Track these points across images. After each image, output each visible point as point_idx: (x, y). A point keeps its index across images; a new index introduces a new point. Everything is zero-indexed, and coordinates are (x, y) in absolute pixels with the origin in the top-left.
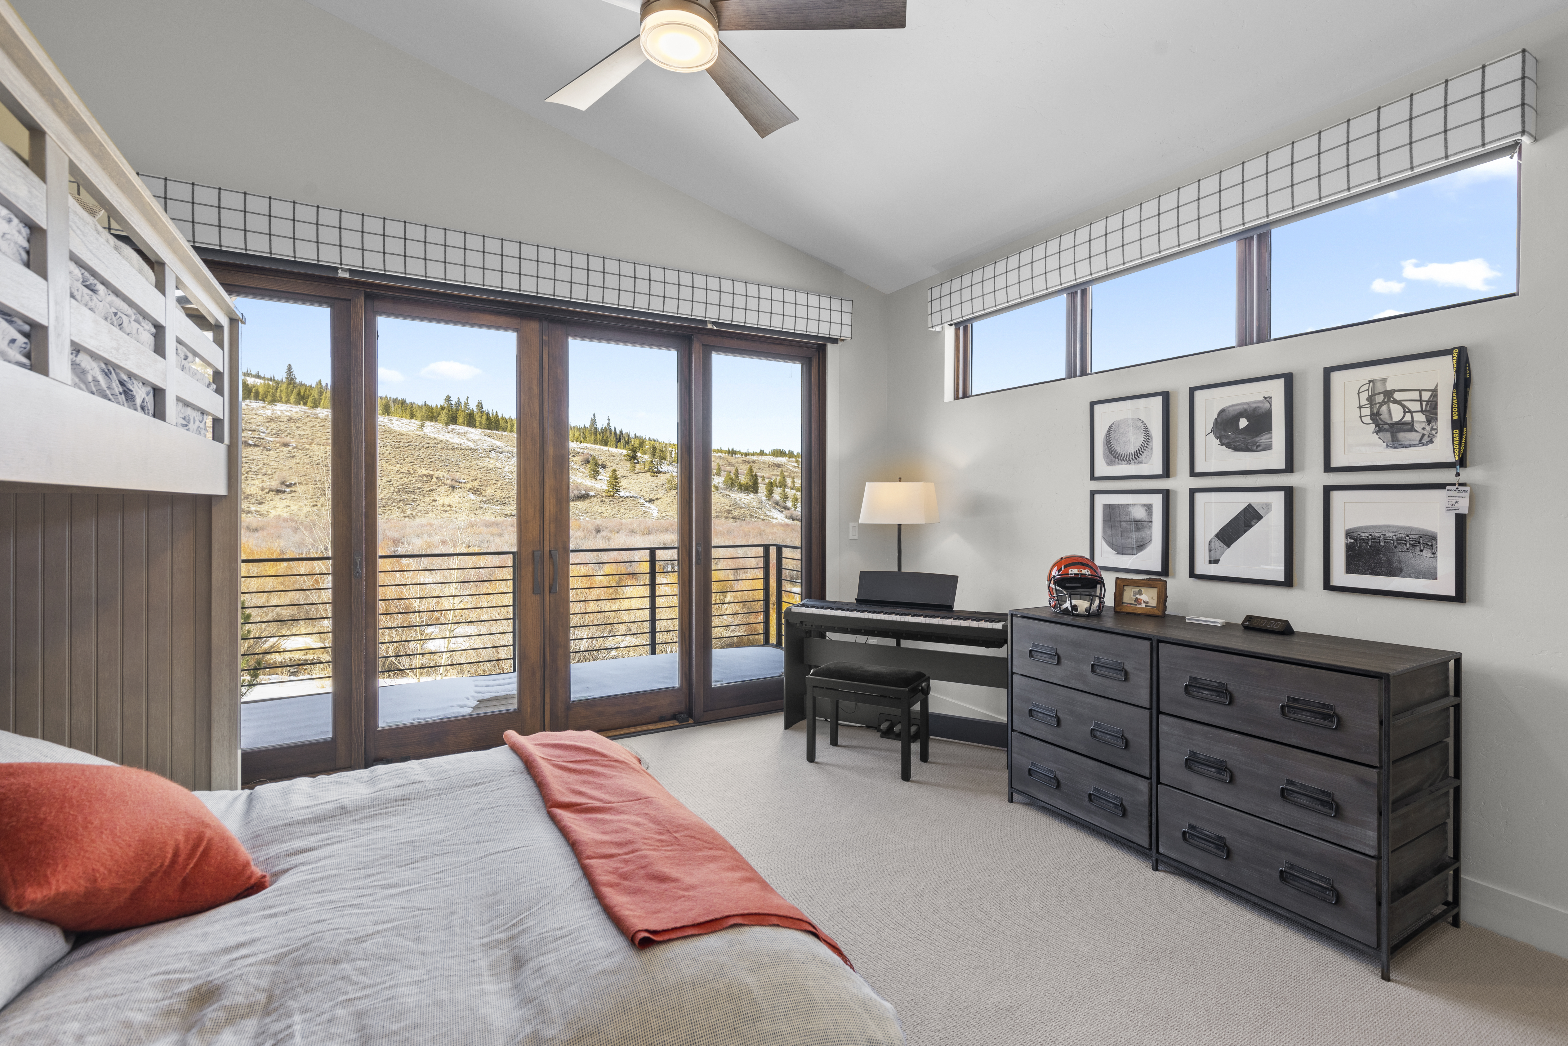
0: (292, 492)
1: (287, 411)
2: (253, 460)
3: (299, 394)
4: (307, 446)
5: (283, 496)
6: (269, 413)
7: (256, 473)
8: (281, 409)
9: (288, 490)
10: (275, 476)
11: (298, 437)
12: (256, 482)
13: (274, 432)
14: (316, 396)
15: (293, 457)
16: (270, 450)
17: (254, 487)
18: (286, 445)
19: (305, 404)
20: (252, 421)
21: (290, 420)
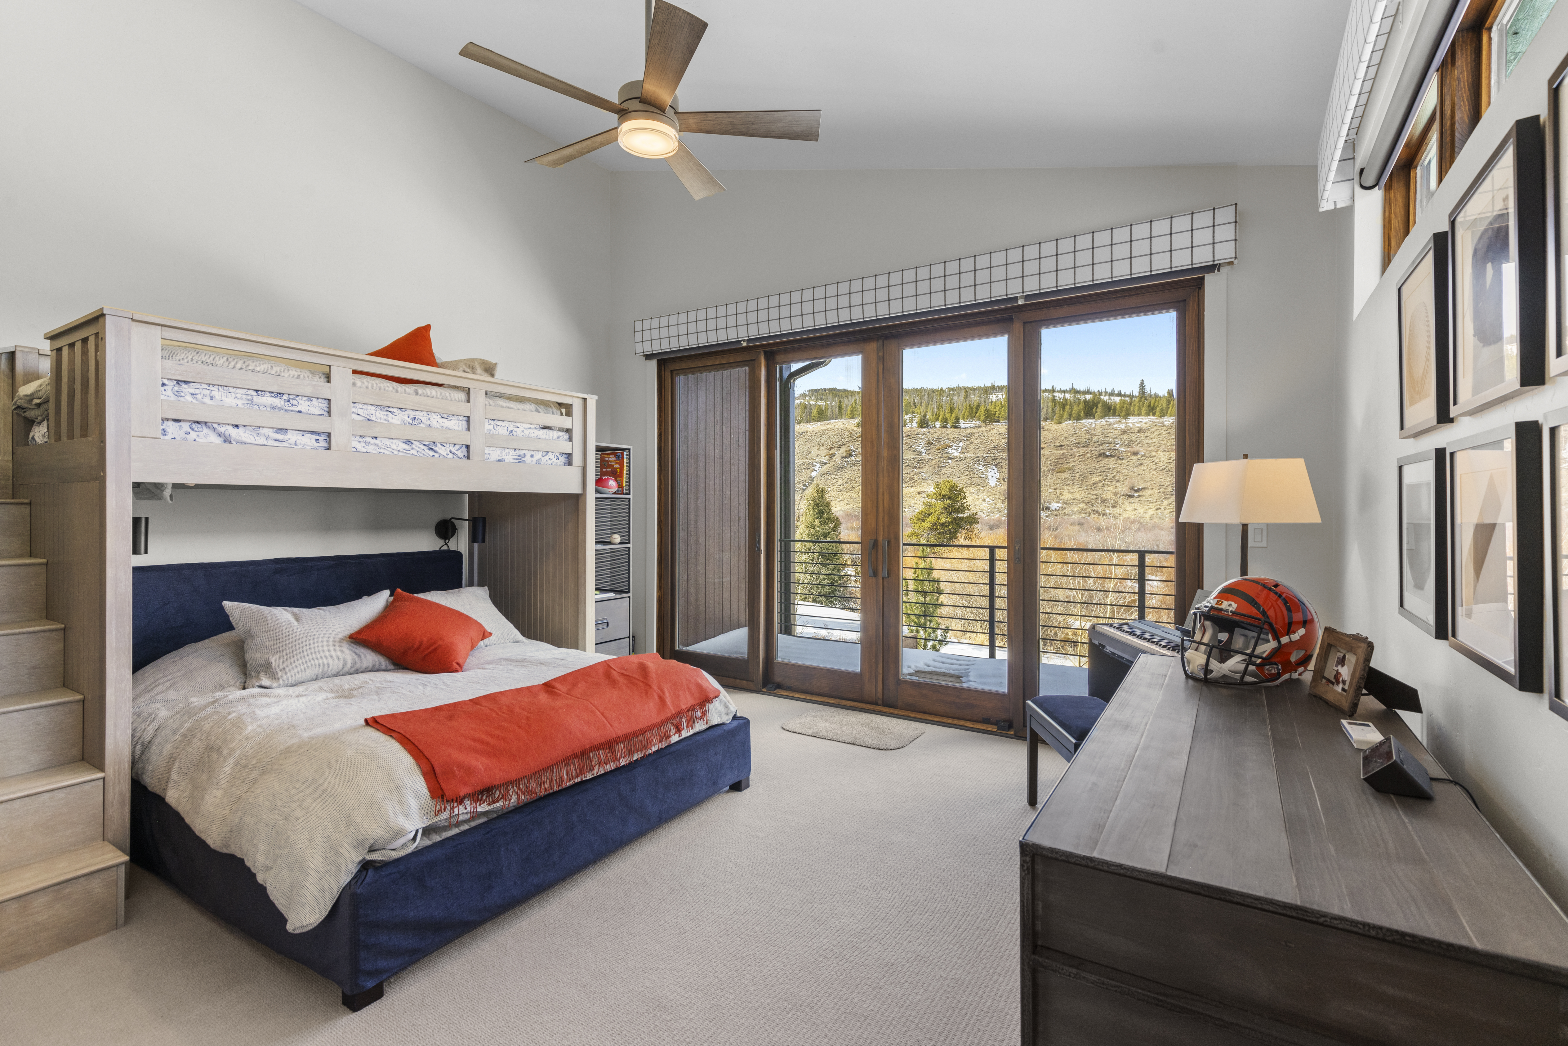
0: (1139, 496)
1: (1138, 423)
2: (1109, 469)
3: (1149, 406)
4: (1154, 454)
5: (1131, 500)
6: (1123, 426)
7: (1111, 480)
8: (1134, 421)
9: (1136, 494)
10: (1126, 482)
11: (1146, 445)
12: (1111, 488)
13: (1127, 442)
14: (1164, 406)
15: (1141, 464)
16: (1122, 459)
17: (1109, 493)
18: (1136, 454)
19: (1154, 414)
20: (1109, 435)
21: (1140, 430)
